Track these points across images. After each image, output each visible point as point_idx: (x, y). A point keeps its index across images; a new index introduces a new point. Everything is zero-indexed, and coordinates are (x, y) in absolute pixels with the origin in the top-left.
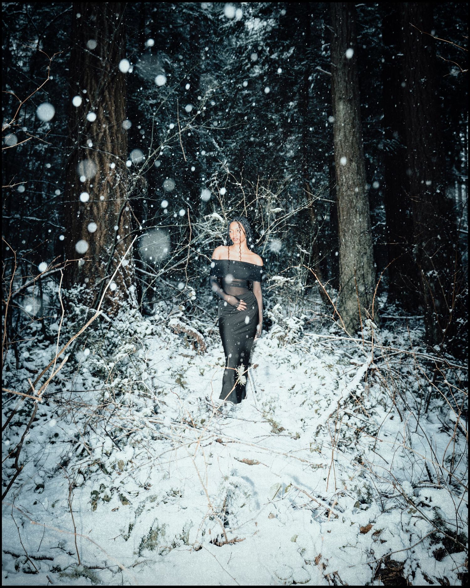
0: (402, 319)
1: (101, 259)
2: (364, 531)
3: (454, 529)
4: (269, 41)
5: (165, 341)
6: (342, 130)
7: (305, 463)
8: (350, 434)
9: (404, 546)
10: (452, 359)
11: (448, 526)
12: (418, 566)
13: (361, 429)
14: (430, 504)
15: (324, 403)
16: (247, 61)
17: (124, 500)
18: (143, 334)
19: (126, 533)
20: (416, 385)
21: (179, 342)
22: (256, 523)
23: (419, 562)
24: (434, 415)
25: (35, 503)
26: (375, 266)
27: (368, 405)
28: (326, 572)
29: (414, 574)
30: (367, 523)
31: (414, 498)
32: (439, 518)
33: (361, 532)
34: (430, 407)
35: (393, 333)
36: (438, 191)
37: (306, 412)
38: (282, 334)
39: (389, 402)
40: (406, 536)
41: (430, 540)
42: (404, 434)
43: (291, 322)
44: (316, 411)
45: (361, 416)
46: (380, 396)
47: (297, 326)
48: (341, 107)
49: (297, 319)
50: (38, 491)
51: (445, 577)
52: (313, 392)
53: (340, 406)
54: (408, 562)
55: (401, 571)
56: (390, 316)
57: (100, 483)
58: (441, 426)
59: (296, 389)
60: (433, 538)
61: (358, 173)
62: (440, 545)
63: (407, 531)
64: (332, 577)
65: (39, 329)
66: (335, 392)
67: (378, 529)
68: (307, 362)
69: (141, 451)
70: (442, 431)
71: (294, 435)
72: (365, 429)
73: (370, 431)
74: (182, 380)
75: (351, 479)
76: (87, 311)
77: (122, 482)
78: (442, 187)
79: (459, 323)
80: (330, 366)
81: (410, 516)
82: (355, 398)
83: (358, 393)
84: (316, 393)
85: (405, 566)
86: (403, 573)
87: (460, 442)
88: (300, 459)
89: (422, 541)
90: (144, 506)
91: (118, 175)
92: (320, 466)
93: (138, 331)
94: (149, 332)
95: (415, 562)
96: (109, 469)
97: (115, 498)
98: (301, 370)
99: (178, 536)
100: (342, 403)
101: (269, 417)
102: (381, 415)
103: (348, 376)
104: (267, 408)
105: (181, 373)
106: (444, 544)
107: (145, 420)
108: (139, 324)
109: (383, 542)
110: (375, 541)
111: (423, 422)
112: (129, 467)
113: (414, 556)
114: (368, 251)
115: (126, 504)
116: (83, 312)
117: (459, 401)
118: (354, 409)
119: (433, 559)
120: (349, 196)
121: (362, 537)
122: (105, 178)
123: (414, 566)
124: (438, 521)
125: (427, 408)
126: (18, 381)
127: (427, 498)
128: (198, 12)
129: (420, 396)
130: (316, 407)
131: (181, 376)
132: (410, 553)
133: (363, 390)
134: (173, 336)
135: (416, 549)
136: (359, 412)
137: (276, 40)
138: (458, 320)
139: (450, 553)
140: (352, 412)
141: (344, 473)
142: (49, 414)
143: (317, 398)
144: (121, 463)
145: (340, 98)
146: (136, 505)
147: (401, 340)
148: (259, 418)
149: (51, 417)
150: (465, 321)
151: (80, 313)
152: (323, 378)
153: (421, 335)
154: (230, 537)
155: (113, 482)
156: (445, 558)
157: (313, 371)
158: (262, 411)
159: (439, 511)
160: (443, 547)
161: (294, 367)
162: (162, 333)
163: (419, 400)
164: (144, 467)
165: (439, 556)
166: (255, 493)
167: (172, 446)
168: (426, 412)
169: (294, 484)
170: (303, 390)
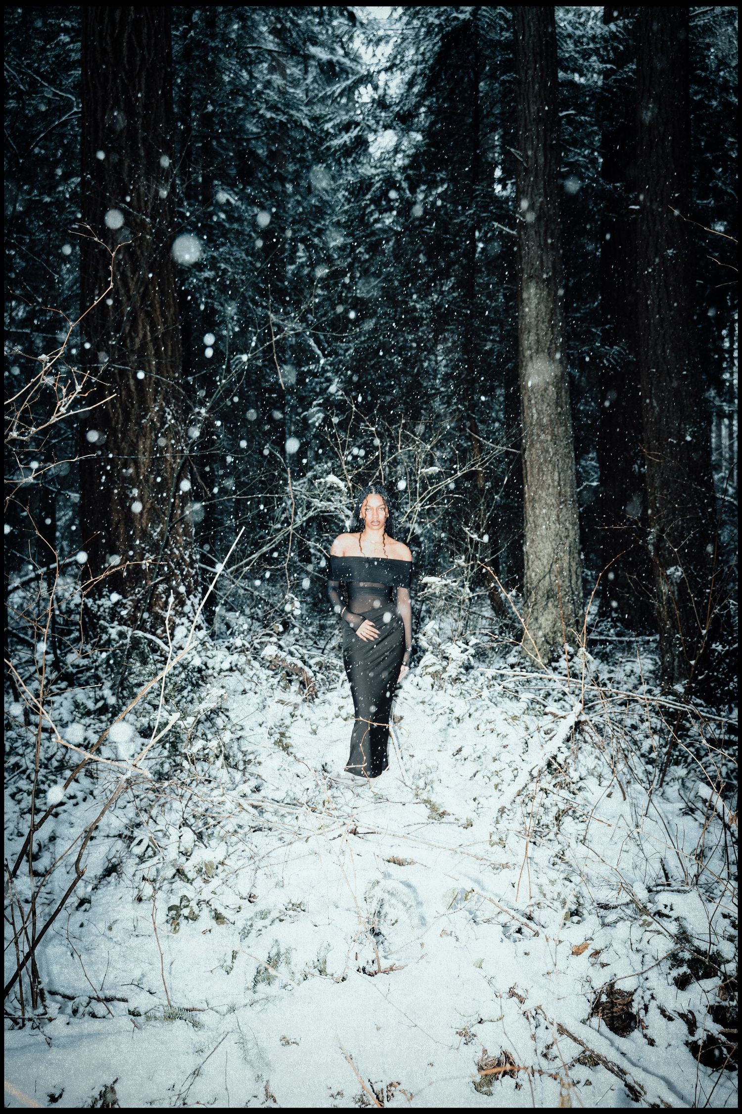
0: (621, 642)
1: (144, 549)
2: (577, 952)
3: (704, 946)
4: (410, 172)
5: (250, 680)
6: (533, 331)
7: (484, 862)
8: (548, 819)
9: (634, 970)
10: (701, 705)
11: (696, 943)
12: (653, 997)
13: (565, 812)
14: (670, 914)
15: (508, 775)
16: (372, 207)
17: (218, 917)
18: (217, 670)
19: (229, 963)
20: (645, 746)
21: (275, 681)
22: (422, 945)
23: (654, 992)
24: (673, 790)
25: (82, 926)
26: (582, 557)
27: (575, 776)
28: (524, 1007)
29: (646, 1008)
30: (583, 940)
31: (649, 905)
32: (684, 932)
33: (573, 953)
34: (667, 779)
35: (608, 663)
36: (688, 438)
37: (479, 787)
38: (438, 668)
39: (606, 772)
40: (637, 957)
41: (669, 963)
42: (628, 818)
43: (454, 650)
44: (496, 786)
45: (564, 793)
46: (591, 762)
47: (464, 656)
48: (532, 291)
49: (464, 646)
50: (83, 908)
51: (690, 1012)
52: (490, 759)
53: (533, 778)
54: (640, 992)
55: (629, 1004)
56: (603, 638)
57: (180, 894)
58: (682, 805)
59: (463, 753)
60: (675, 959)
61: (557, 404)
62: (685, 969)
63: (638, 951)
64: (534, 1013)
65: (49, 663)
66: (524, 757)
67: (598, 948)
68: (479, 713)
69: (235, 848)
70: (686, 814)
71: (463, 821)
72: (570, 812)
73: (577, 815)
74: (285, 741)
75: (553, 882)
76: (129, 634)
77: (214, 892)
78: (695, 432)
79: (715, 650)
80: (515, 718)
81: (642, 929)
82: (555, 766)
83: (561, 759)
84: (495, 760)
85: (634, 997)
86: (631, 1006)
87: (711, 829)
88: (475, 856)
89: (658, 964)
90: (251, 926)
91: (168, 410)
92: (506, 866)
93: (210, 666)
94: (226, 666)
95: (649, 992)
96: (191, 875)
97: (205, 915)
98: (469, 724)
99: (311, 964)
100: (535, 773)
101: (424, 796)
102: (594, 791)
103: (542, 733)
104: (421, 784)
105: (282, 730)
106: (689, 967)
107: (242, 801)
108: (209, 653)
109: (603, 965)
110: (593, 965)
111: (656, 799)
112: (219, 871)
113: (648, 984)
114: (572, 533)
115: (223, 923)
116: (122, 635)
117: (709, 769)
118: (554, 782)
119: (674, 988)
120: (541, 442)
121: (574, 960)
122: (146, 415)
123: (647, 997)
124: (683, 937)
125: (662, 781)
126: (27, 745)
127: (666, 906)
128: (284, 113)
129: (651, 762)
130: (495, 780)
131: (282, 735)
132: (642, 980)
133: (567, 754)
134: (264, 673)
135: (649, 974)
136: (561, 787)
137: (423, 170)
138: (714, 646)
139: (698, 979)
140: (551, 788)
141: (541, 875)
142: (80, 795)
143: (496, 766)
144: (209, 865)
145: (530, 277)
146: (240, 924)
147: (619, 675)
148: (409, 797)
149: (84, 800)
150: (724, 647)
151: (117, 638)
152: (505, 736)
153: (652, 668)
154: (385, 964)
155: (200, 892)
156: (690, 987)
157: (489, 726)
158: (414, 787)
159: (684, 923)
160: (689, 971)
161: (459, 720)
162: (247, 668)
163: (650, 768)
164: (245, 870)
165: (682, 983)
166: (420, 904)
167: (280, 839)
168: (661, 786)
169: (477, 888)
170: (475, 756)
